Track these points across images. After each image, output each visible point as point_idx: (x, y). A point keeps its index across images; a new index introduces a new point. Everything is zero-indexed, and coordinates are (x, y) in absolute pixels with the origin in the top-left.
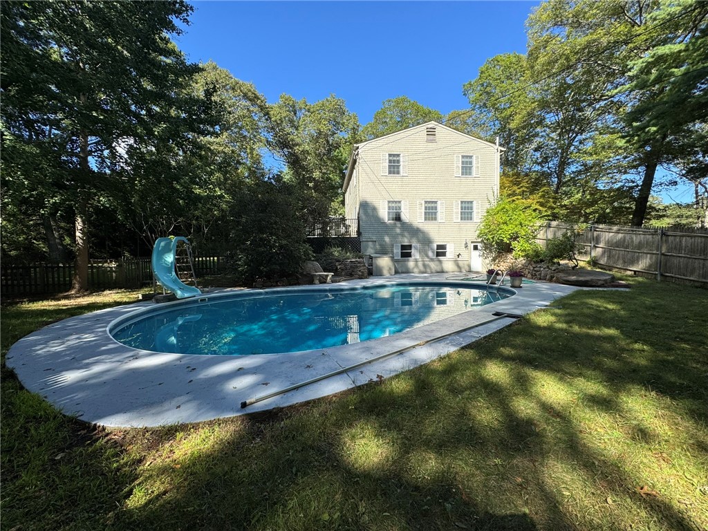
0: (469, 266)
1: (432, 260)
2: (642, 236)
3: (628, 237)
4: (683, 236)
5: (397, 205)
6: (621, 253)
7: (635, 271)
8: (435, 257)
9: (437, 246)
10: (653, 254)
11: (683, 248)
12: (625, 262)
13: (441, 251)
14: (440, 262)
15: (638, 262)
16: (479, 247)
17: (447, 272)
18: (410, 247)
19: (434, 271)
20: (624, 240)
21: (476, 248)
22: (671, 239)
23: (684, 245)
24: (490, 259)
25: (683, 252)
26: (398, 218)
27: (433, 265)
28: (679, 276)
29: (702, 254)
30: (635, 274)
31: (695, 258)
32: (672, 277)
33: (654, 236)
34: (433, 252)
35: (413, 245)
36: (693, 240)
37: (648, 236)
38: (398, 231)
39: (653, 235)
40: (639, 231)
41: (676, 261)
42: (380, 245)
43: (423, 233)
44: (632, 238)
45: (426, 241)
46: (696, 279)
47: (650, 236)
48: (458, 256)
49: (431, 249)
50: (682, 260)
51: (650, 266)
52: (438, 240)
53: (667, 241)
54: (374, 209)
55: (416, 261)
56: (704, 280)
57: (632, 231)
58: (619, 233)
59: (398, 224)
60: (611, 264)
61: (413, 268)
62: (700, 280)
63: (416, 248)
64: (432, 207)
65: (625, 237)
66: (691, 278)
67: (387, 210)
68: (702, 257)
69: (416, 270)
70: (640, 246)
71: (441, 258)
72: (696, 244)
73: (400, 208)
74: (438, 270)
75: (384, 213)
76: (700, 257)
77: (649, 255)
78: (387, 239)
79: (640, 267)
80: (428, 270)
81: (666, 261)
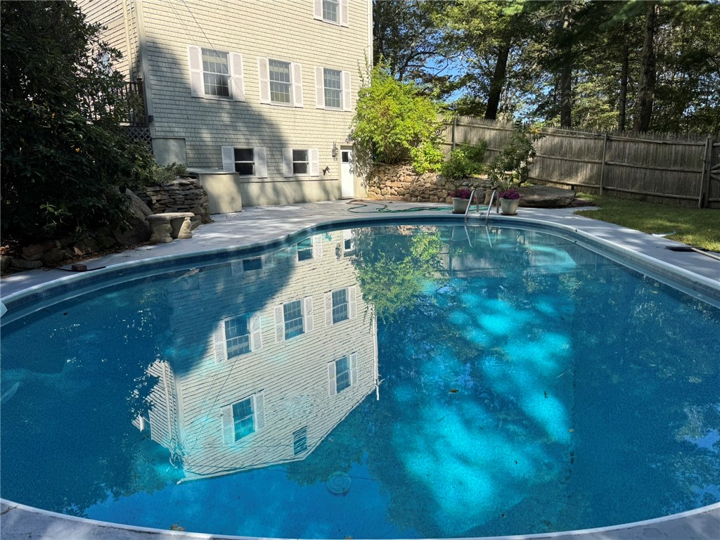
0: (339, 189)
1: (287, 180)
2: (583, 141)
3: (566, 141)
4: (627, 141)
5: (221, 60)
6: (557, 162)
7: (573, 186)
8: (291, 175)
9: (294, 152)
10: (595, 163)
11: (627, 155)
12: (562, 175)
13: (300, 162)
14: (299, 182)
15: (577, 173)
16: (350, 157)
17: (310, 202)
18: (249, 153)
19: (291, 200)
20: (561, 146)
21: (345, 158)
22: (614, 144)
23: (627, 152)
24: (365, 176)
25: (626, 160)
26: (222, 90)
27: (289, 190)
28: (621, 189)
29: (644, 163)
30: (573, 189)
31: (638, 168)
32: (614, 190)
33: (597, 141)
34: (288, 164)
35: (256, 149)
36: (637, 146)
37: (589, 141)
38: (226, 118)
39: (595, 139)
40: (579, 134)
41: (617, 171)
42: (194, 148)
43: (271, 125)
44: (571, 144)
45: (276, 143)
46: (637, 191)
47: (593, 141)
48: (324, 171)
49: (286, 159)
50: (624, 169)
51: (591, 178)
52: (295, 141)
53: (610, 148)
54: (174, 63)
55: (262, 182)
56: (645, 192)
57: (572, 133)
58: (554, 136)
59: (226, 104)
60: (545, 177)
61: (258, 198)
62: (641, 192)
63: (261, 158)
64: (282, 74)
65: (562, 142)
66: (633, 191)
67: (201, 71)
68: (645, 166)
69: (263, 201)
70: (580, 153)
71: (301, 176)
72: (639, 152)
73: (226, 68)
74: (298, 199)
75: (197, 77)
76: (643, 166)
77: (589, 165)
78: (206, 136)
79: (579, 180)
80: (283, 200)
81: (609, 172)
